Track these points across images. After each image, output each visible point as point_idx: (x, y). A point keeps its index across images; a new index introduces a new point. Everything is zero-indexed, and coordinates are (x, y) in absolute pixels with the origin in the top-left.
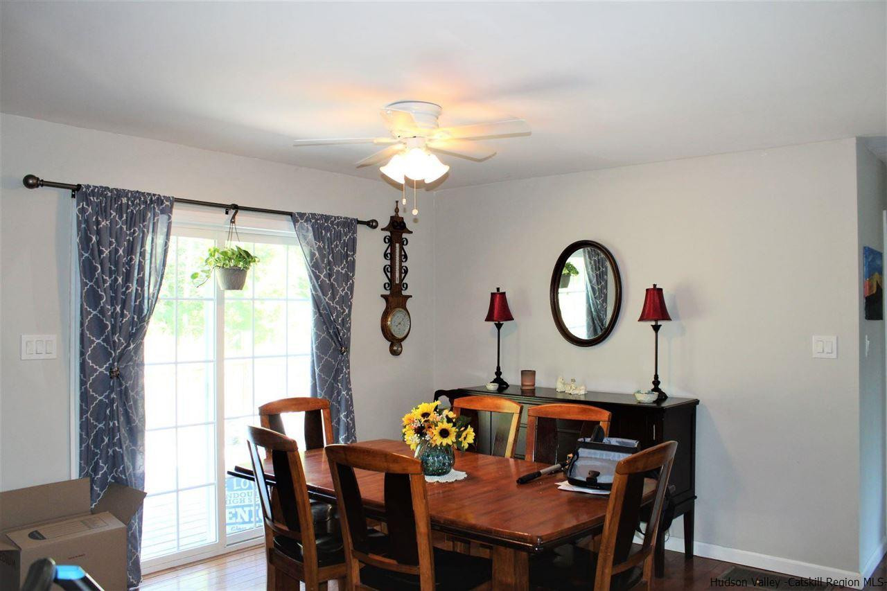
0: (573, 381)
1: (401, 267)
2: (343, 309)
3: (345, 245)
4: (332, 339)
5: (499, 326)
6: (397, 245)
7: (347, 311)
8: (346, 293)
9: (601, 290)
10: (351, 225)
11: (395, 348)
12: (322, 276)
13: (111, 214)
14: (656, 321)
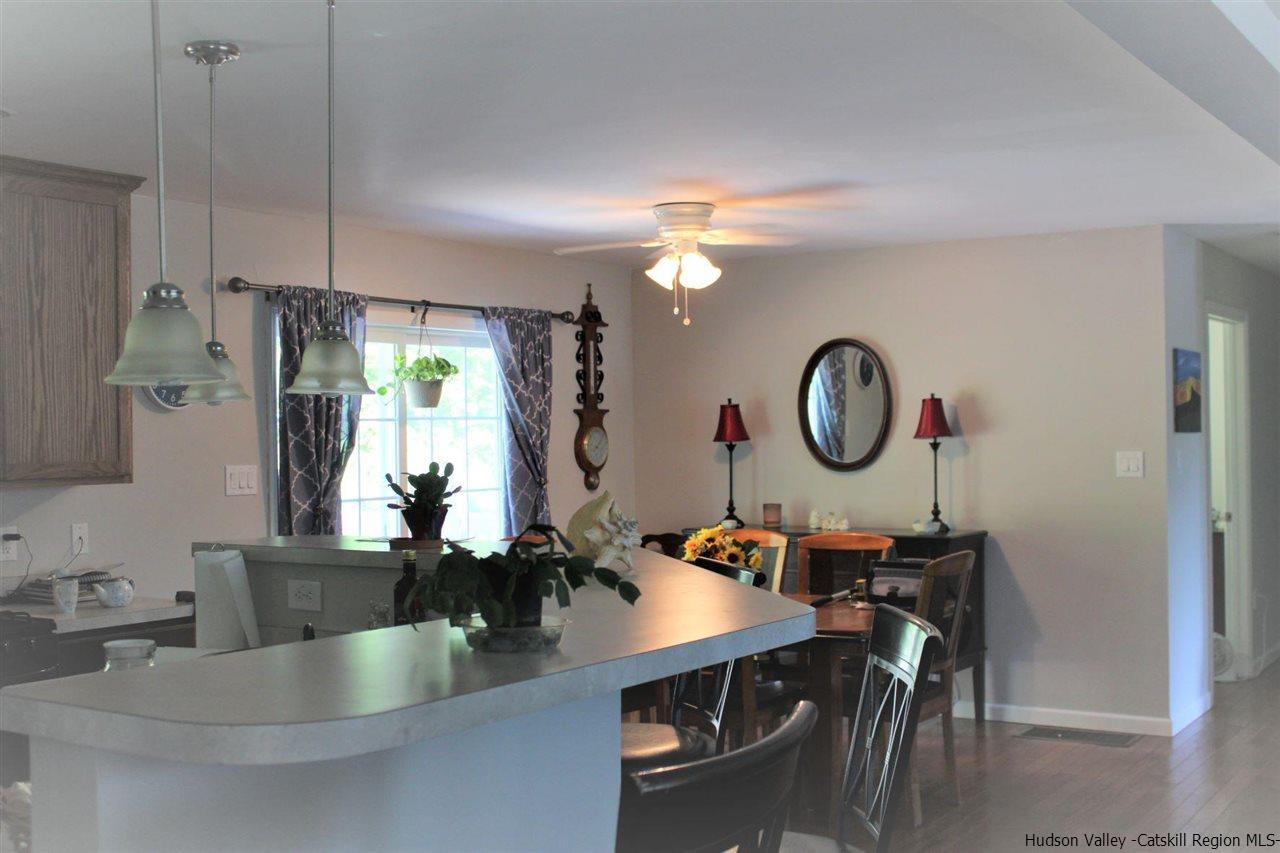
0: (832, 514)
1: (596, 371)
2: (542, 430)
3: (541, 346)
4: (530, 469)
5: (731, 448)
6: (592, 343)
7: (546, 431)
8: (544, 409)
9: (837, 396)
10: (545, 319)
11: (592, 479)
12: (519, 388)
13: (312, 320)
14: (935, 437)
